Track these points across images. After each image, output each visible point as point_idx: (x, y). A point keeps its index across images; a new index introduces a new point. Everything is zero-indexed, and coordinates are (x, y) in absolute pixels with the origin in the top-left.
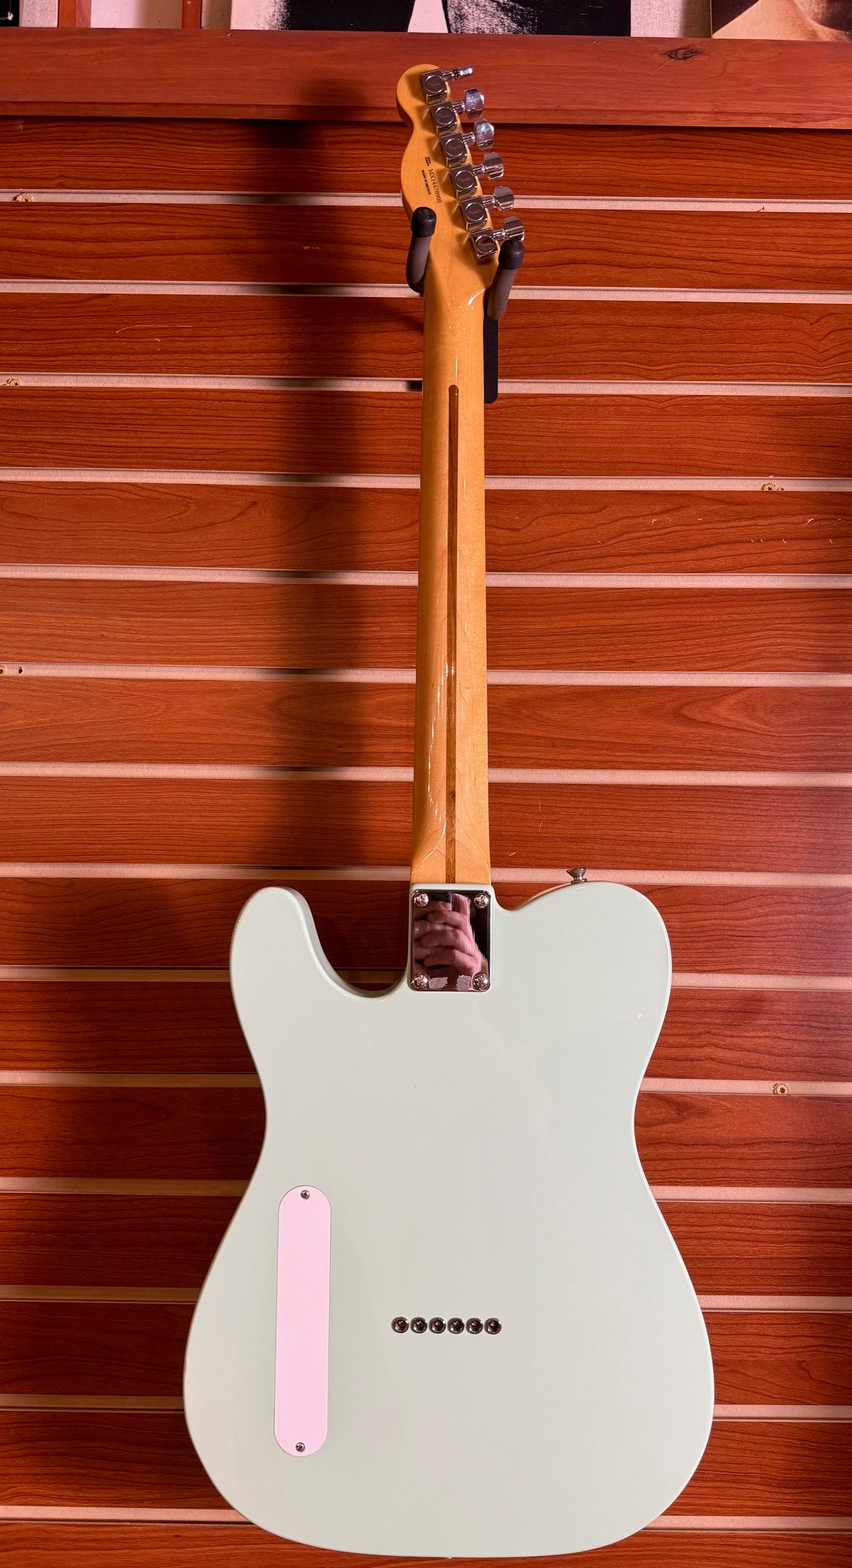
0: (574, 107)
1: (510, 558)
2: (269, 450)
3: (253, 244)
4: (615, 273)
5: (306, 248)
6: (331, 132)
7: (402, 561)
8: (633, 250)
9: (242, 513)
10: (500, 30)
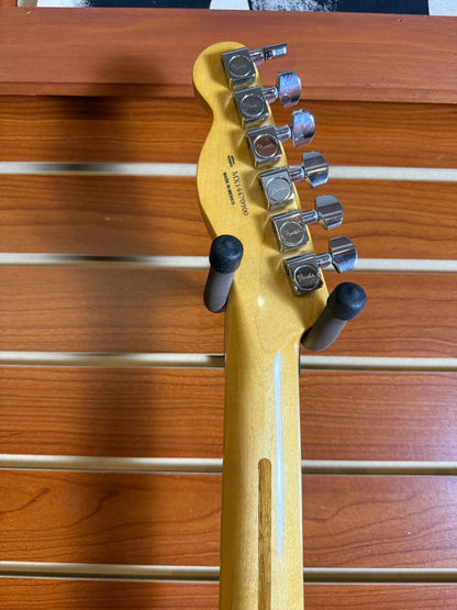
0: (384, 85)
1: (317, 552)
2: (63, 432)
3: (54, 214)
4: (415, 244)
5: (108, 219)
6: (134, 104)
7: (201, 555)
8: (433, 222)
9: (33, 501)
10: (301, 9)
